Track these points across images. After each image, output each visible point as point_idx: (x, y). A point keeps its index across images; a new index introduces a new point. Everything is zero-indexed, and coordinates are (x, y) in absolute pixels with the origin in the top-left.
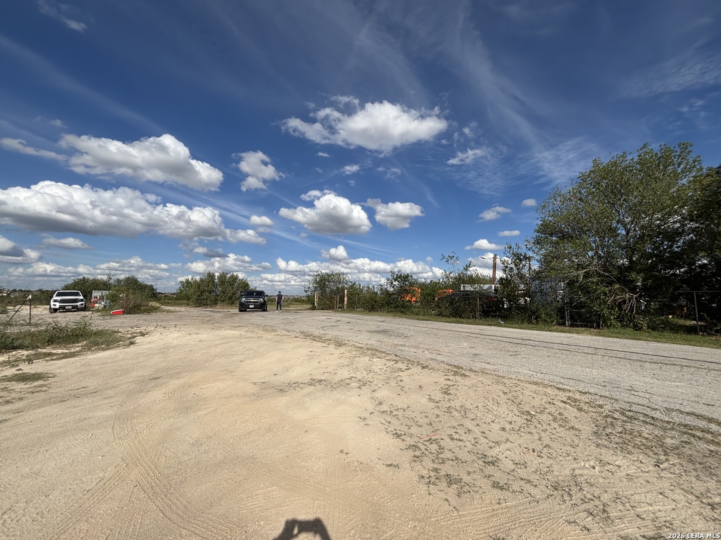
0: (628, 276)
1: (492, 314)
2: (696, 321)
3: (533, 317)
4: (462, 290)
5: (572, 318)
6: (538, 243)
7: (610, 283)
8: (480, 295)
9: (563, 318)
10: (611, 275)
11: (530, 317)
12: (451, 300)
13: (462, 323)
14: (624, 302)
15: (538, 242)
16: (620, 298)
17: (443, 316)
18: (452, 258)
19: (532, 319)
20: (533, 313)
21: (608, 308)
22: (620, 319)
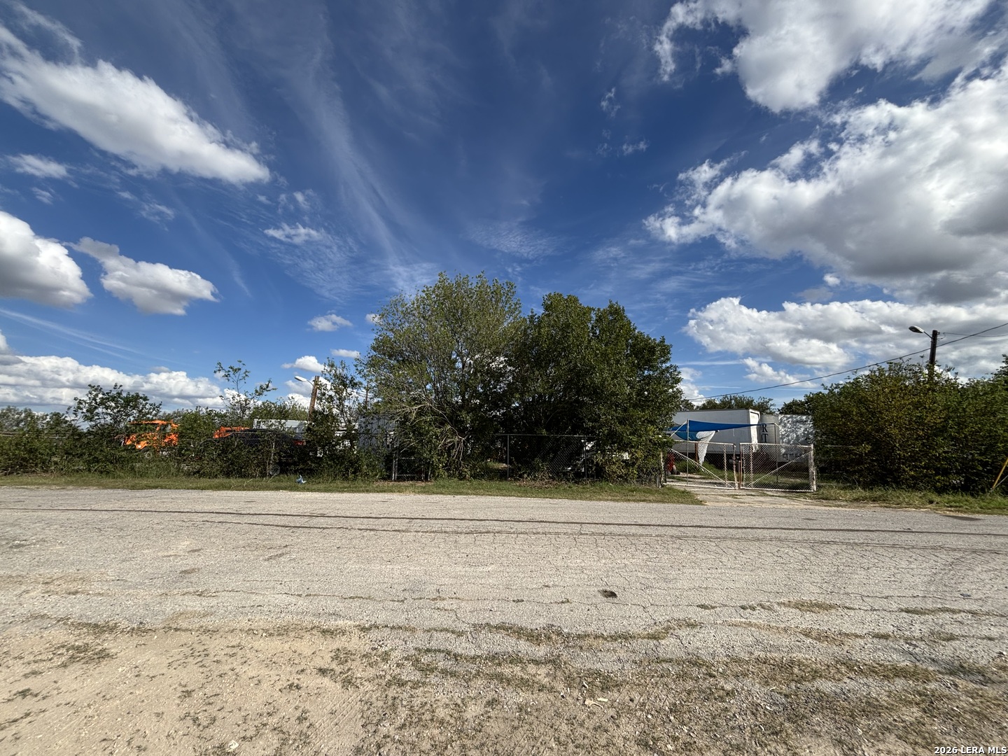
0: (459, 416)
1: (293, 467)
2: (506, 464)
3: (351, 470)
4: (255, 427)
5: (401, 469)
6: (373, 366)
7: (442, 424)
8: (277, 437)
9: (389, 469)
10: (445, 414)
11: (347, 470)
12: (225, 446)
13: (229, 488)
14: (453, 446)
15: (373, 364)
16: (450, 442)
17: (204, 475)
18: (236, 371)
19: (348, 474)
20: (352, 463)
21: (438, 455)
22: (447, 467)
